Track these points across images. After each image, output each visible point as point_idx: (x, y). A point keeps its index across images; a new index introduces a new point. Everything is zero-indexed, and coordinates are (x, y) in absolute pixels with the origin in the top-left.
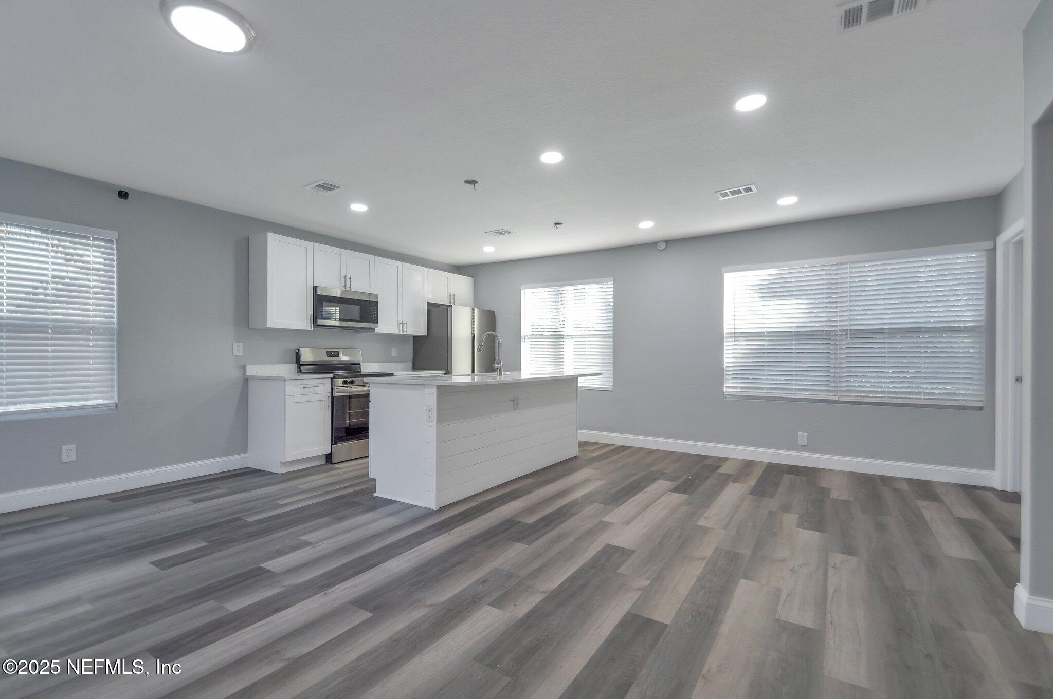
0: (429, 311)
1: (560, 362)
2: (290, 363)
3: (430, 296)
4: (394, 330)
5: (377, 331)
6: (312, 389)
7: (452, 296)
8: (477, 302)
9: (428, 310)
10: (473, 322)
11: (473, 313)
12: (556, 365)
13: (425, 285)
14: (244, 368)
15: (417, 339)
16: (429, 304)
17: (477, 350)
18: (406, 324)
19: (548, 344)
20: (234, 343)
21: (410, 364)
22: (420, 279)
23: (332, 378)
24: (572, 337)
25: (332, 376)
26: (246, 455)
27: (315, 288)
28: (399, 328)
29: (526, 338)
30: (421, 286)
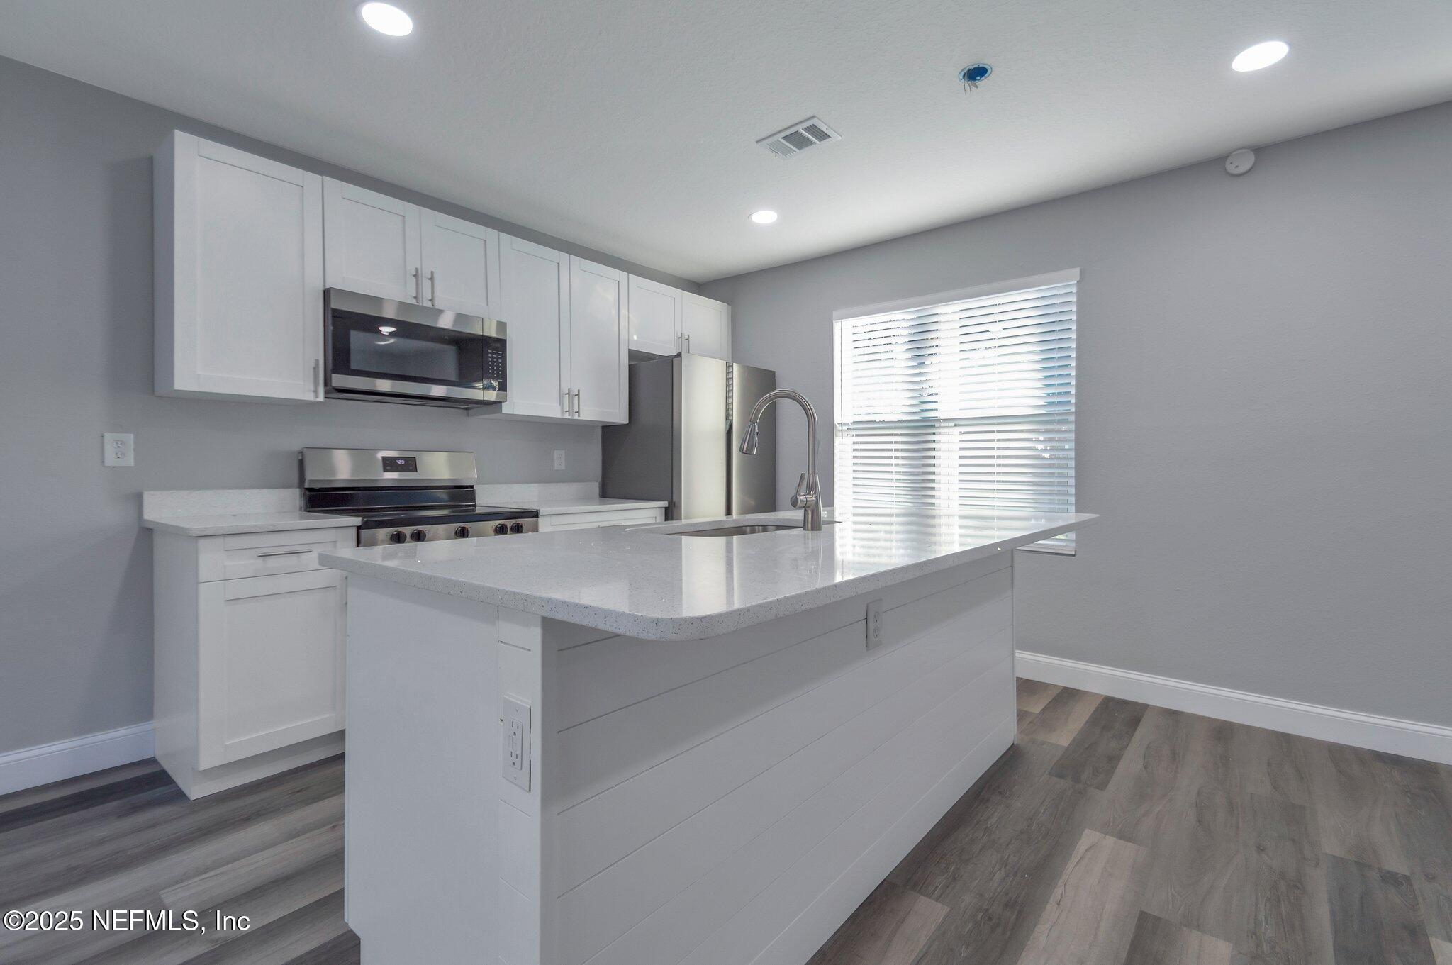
0: (632, 370)
1: (924, 481)
2: (284, 487)
3: (635, 337)
4: (550, 409)
5: (506, 409)
6: (294, 558)
7: (684, 340)
8: (736, 350)
9: (630, 366)
10: (728, 395)
11: (728, 373)
12: (914, 489)
13: (624, 312)
14: (138, 500)
15: (609, 432)
16: (633, 355)
17: (741, 450)
18: (578, 395)
19: (896, 443)
20: (108, 436)
21: (596, 487)
22: (611, 296)
23: (359, 528)
24: (956, 422)
25: (357, 521)
26: (147, 726)
27: (327, 293)
28: (561, 403)
29: (845, 428)
30: (614, 312)
